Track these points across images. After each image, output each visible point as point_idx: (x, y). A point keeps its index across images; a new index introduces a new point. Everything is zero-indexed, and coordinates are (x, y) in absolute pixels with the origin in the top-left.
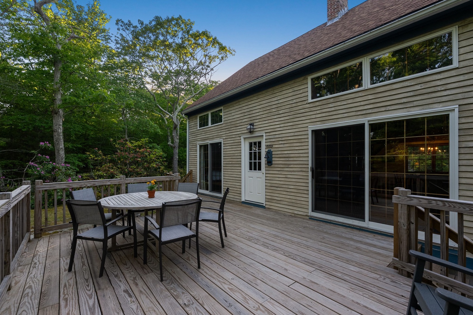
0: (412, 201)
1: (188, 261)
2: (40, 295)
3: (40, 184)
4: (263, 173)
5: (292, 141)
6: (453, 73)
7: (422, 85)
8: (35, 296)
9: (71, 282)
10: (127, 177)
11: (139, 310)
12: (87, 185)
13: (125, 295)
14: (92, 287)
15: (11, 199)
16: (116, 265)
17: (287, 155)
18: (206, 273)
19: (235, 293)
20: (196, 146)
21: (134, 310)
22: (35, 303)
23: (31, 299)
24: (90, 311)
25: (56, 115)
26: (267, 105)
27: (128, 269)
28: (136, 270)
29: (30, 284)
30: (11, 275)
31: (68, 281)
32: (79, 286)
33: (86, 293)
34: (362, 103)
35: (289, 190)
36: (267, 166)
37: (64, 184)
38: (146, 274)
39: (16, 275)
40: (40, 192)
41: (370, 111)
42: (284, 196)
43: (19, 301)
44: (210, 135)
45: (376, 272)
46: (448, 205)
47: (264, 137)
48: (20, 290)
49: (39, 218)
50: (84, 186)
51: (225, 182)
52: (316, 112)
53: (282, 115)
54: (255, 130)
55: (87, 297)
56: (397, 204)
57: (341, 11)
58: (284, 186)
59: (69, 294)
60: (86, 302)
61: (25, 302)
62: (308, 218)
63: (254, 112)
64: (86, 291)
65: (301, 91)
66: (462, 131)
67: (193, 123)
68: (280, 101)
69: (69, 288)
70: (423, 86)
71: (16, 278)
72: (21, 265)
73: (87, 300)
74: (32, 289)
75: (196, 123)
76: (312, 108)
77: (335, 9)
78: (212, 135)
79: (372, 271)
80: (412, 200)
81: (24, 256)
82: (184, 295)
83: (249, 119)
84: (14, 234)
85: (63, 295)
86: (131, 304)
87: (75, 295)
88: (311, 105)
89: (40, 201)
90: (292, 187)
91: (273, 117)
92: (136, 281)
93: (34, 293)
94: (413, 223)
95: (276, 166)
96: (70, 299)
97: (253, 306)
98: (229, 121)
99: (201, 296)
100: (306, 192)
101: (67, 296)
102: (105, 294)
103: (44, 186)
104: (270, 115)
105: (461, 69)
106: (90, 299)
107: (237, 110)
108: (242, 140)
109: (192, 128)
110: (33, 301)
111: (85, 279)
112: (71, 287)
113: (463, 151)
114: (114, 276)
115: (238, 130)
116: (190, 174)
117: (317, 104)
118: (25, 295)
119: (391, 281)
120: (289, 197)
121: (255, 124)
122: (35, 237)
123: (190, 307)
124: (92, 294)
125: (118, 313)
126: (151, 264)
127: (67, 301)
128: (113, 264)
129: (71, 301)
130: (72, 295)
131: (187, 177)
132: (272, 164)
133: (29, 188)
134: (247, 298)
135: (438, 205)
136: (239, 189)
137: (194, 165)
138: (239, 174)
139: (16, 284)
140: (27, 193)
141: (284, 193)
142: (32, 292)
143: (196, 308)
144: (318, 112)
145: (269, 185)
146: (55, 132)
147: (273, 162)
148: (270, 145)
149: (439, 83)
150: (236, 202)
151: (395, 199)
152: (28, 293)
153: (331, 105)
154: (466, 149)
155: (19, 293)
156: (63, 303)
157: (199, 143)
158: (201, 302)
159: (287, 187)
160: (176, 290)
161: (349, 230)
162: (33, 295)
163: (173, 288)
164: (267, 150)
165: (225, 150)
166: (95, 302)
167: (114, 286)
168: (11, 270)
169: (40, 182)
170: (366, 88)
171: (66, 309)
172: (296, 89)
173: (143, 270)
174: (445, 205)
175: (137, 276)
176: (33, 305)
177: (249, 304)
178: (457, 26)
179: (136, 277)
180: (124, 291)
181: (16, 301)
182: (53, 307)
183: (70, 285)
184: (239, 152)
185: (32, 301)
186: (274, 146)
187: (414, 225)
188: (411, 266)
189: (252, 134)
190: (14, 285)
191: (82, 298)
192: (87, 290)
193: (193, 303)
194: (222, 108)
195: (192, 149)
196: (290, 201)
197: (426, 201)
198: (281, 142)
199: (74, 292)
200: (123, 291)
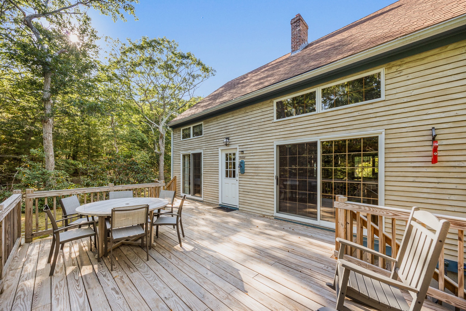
0: (347, 207)
1: (170, 260)
2: (32, 297)
3: (31, 193)
4: (237, 180)
5: (260, 154)
6: (382, 104)
7: (359, 112)
8: (27, 298)
9: (62, 284)
10: (115, 185)
11: (125, 305)
12: (77, 193)
13: (113, 293)
14: (82, 287)
15: (3, 210)
16: (105, 265)
17: (257, 166)
18: (185, 269)
19: (208, 286)
20: (179, 155)
21: (120, 305)
22: (27, 304)
23: (24, 301)
24: (80, 308)
25: (46, 124)
26: (240, 122)
27: (116, 269)
28: (123, 269)
29: (22, 286)
30: (3, 280)
31: (59, 282)
32: (69, 286)
33: (77, 293)
34: (316, 125)
35: (258, 194)
36: (240, 174)
37: (55, 192)
38: (132, 273)
39: (8, 279)
40: (30, 200)
41: (321, 131)
42: (254, 200)
43: (11, 304)
44: (192, 146)
45: (321, 262)
46: (372, 210)
47: (238, 150)
48: (12, 293)
49: (30, 223)
50: (75, 193)
51: (204, 188)
52: (280, 130)
53: (253, 132)
54: (230, 143)
55: (78, 296)
56: (337, 209)
57: (302, 44)
58: (254, 191)
59: (61, 295)
60: (77, 300)
61: (18, 304)
62: (273, 218)
63: (230, 127)
64: (77, 291)
65: (268, 112)
66: (387, 150)
67: (177, 135)
68: (251, 120)
69: (60, 289)
70: (361, 113)
71: (8, 282)
72: (12, 269)
73: (78, 299)
74: (24, 292)
75: (180, 134)
76: (277, 127)
77: (297, 42)
78: (193, 146)
79: (319, 262)
80: (348, 205)
81: (15, 260)
82: (165, 290)
83: (225, 134)
84: (6, 241)
85: (55, 296)
86: (118, 300)
87: (66, 295)
88: (276, 124)
89: (30, 208)
90: (261, 192)
91: (245, 133)
92: (123, 279)
93: (27, 295)
94: (348, 224)
95: (248, 174)
96: (61, 299)
97: (223, 296)
98: (208, 135)
99: (180, 290)
100: (271, 196)
101: (58, 296)
102: (94, 292)
103: (35, 194)
104: (242, 131)
105: (387, 101)
106: (80, 298)
107: (215, 125)
108: (220, 152)
109: (176, 139)
110: (26, 303)
111: (75, 279)
112: (63, 288)
113: (388, 165)
114: (102, 276)
115: (216, 143)
116: (174, 180)
117: (281, 123)
118: (17, 297)
119: (332, 269)
120: (258, 200)
121: (230, 138)
122: (26, 242)
123: (170, 299)
124: (82, 293)
125: (106, 309)
126: (137, 263)
127: (58, 301)
128: (102, 265)
129: (62, 300)
130: (64, 295)
131: (172, 183)
132: (244, 173)
133: (20, 197)
134: (218, 289)
135: (365, 209)
136: (216, 194)
137: (178, 172)
138: (217, 180)
139: (8, 287)
140: (18, 202)
141: (255, 197)
142: (25, 295)
143: (175, 300)
144: (282, 130)
145: (242, 190)
146: (45, 139)
147: (246, 171)
148: (242, 157)
149: (371, 111)
150: (214, 205)
151: (336, 204)
152: (21, 295)
153: (291, 125)
154: (390, 163)
155: (11, 296)
156: (54, 302)
157: (182, 153)
158: (179, 295)
159: (256, 192)
160: (158, 286)
161: (305, 227)
162: (26, 297)
163: (156, 284)
164: (240, 161)
165: (205, 160)
166: (85, 300)
167: (102, 285)
168: (3, 276)
169: (31, 191)
170: (319, 113)
171: (58, 308)
172: (264, 110)
173: (129, 269)
174: (370, 210)
175: (124, 275)
176: (25, 306)
177: (219, 294)
178: (384, 68)
179: (122, 276)
180: (112, 289)
181: (9, 304)
182: (45, 307)
183: (61, 286)
184: (217, 161)
185: (24, 303)
186: (246, 158)
187: (350, 224)
188: (347, 257)
189: (228, 146)
190: (6, 288)
191: (73, 297)
192: (77, 289)
193: (173, 296)
194: (202, 123)
195: (176, 157)
196: (259, 203)
197: (357, 207)
198: (251, 154)
199: (65, 292)
200: (110, 289)
